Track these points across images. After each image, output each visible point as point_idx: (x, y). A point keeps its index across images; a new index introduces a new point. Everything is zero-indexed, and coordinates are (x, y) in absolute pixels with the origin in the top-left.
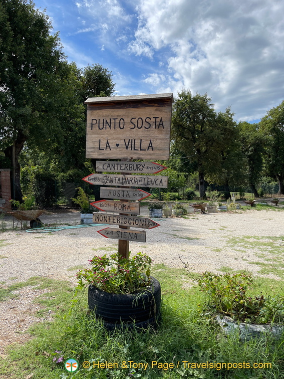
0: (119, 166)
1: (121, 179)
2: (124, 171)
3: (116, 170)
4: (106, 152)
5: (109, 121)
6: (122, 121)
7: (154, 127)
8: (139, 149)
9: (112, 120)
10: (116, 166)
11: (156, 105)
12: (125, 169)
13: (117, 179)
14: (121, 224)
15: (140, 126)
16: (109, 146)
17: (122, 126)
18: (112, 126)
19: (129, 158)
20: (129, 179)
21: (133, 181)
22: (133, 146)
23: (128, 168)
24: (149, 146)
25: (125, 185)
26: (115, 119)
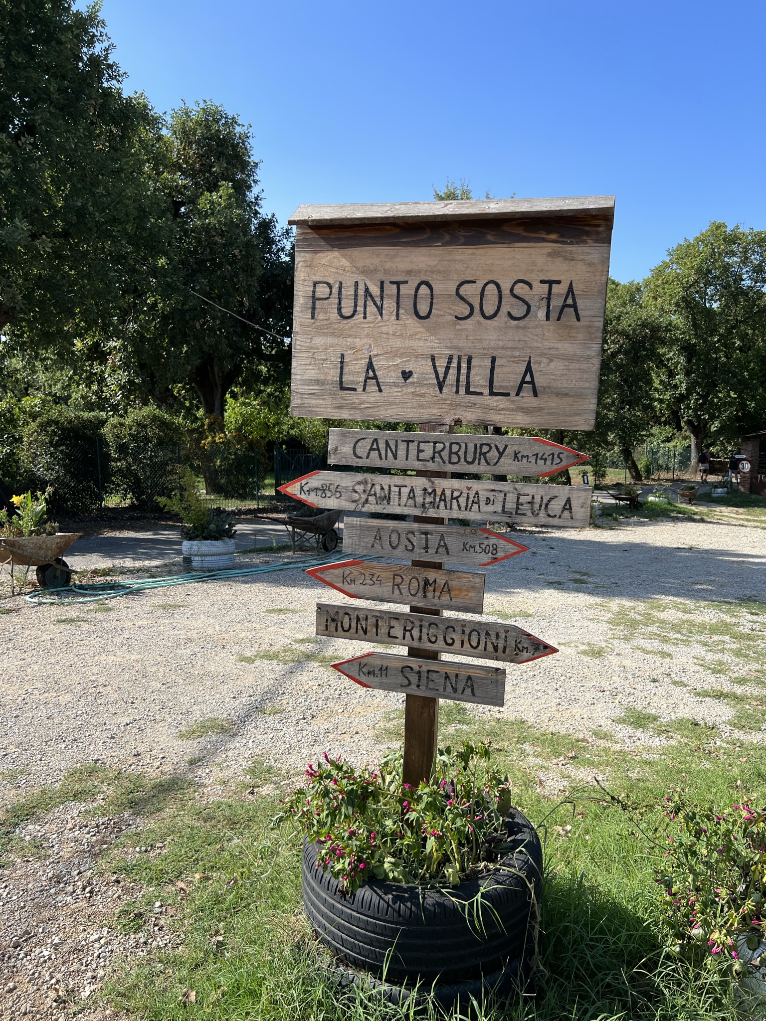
0: (413, 447)
1: (418, 492)
2: (430, 466)
3: (401, 463)
4: (364, 397)
5: (375, 290)
6: (424, 290)
7: (542, 314)
8: (486, 391)
9: (387, 285)
10: (402, 446)
11: (553, 237)
12: (433, 458)
13: (405, 491)
14: (416, 644)
15: (489, 309)
16: (375, 377)
17: (423, 309)
18: (389, 305)
19: (448, 420)
20: (448, 493)
21: (462, 501)
22: (463, 378)
23: (445, 454)
24: (523, 382)
25: (432, 513)
26: (398, 284)
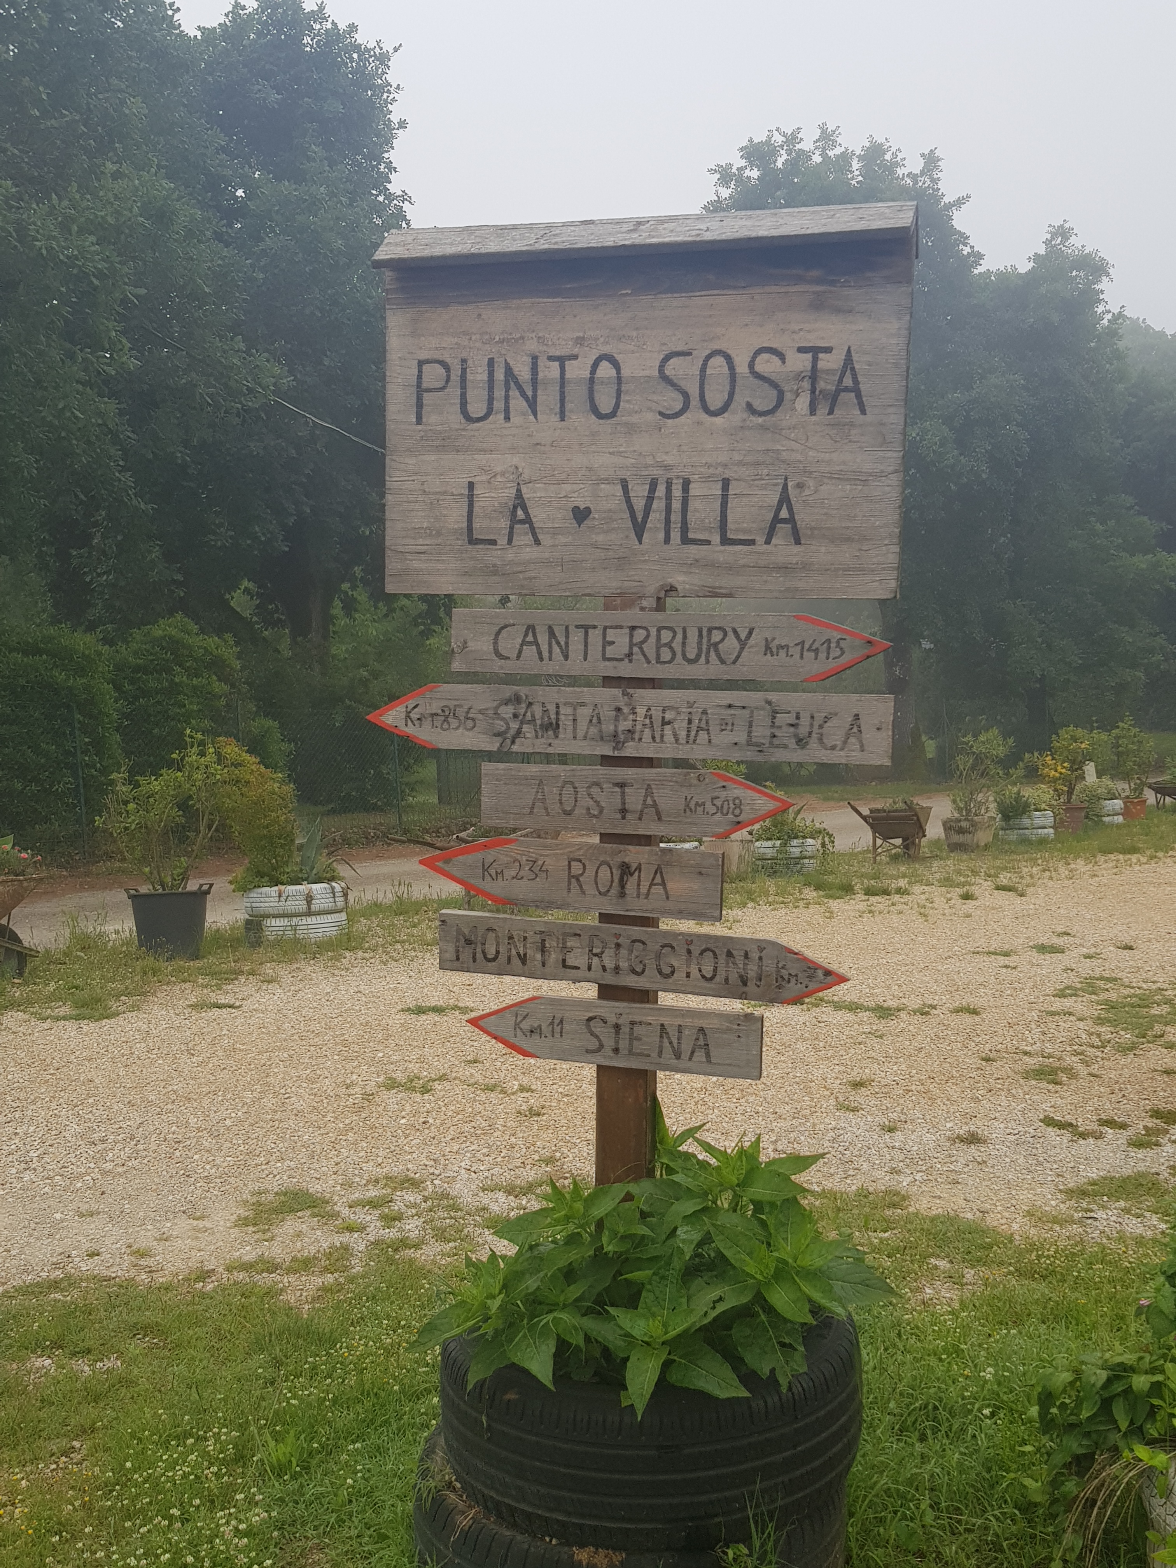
0: (595, 636)
1: (607, 713)
2: (626, 670)
3: (576, 666)
4: (510, 555)
5: (523, 372)
6: (606, 370)
7: (802, 403)
8: (716, 538)
9: (542, 362)
10: (577, 637)
11: (815, 273)
12: (630, 655)
13: (585, 713)
14: (610, 979)
15: (715, 400)
16: (528, 520)
17: (605, 404)
18: (547, 398)
19: (652, 588)
20: (656, 714)
21: (681, 726)
22: (676, 517)
23: (650, 648)
24: (776, 520)
25: (630, 750)
26: (561, 360)
